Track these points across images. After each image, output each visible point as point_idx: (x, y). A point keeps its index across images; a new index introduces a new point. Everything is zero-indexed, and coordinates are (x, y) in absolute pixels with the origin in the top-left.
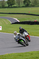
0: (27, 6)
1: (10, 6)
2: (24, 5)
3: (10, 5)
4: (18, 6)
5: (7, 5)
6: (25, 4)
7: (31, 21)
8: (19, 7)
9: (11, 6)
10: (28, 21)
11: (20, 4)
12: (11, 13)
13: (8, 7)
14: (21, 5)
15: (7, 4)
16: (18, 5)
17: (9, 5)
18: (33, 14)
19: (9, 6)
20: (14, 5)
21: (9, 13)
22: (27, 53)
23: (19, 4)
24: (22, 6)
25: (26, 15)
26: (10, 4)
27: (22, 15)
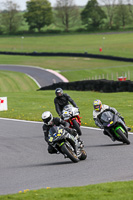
0: (95, 28)
1: (36, 30)
2: (83, 27)
3: (34, 27)
4: (62, 29)
5: (26, 27)
6: (86, 22)
7: (108, 79)
8: (67, 32)
9: (39, 28)
10: (96, 78)
11: (70, 23)
12: (41, 51)
13: (30, 33)
14: (73, 26)
15: (24, 22)
16: (61, 24)
17: (33, 24)
18: (115, 55)
19: (32, 28)
20: (48, 24)
21: (31, 51)
22: (93, 187)
23: (67, 22)
24: (76, 28)
25: (88, 59)
26: (36, 22)
27: (76, 58)
